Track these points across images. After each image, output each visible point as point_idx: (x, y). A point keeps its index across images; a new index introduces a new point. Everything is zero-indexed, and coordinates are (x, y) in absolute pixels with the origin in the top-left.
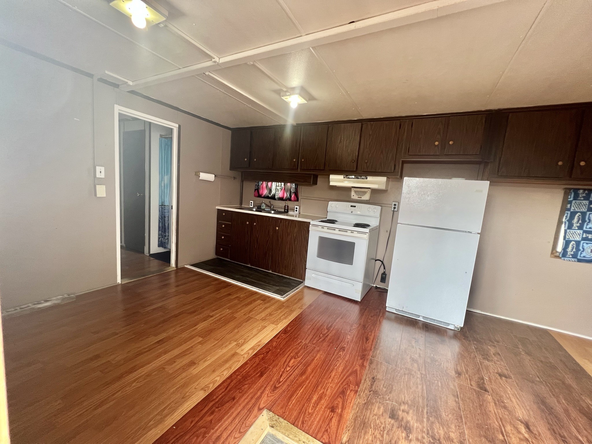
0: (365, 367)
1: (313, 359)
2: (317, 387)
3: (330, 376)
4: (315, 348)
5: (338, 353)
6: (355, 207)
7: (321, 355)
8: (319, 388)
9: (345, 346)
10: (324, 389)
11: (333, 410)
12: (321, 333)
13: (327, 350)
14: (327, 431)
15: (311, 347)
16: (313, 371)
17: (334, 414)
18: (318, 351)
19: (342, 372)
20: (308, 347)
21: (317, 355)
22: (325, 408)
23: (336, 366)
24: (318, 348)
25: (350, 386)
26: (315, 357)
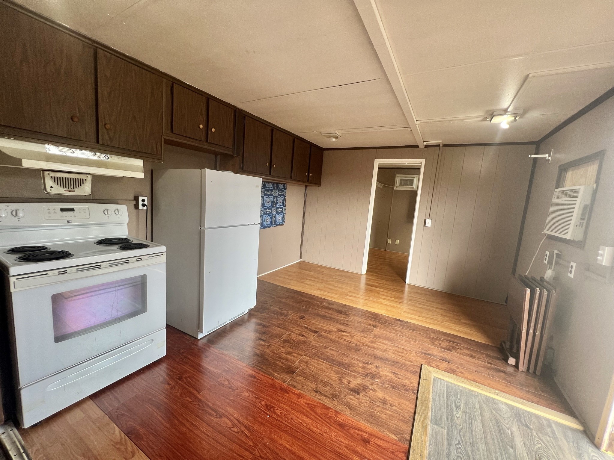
0: (300, 393)
1: (290, 451)
2: (339, 453)
3: (319, 435)
4: (265, 445)
5: (278, 415)
6: (73, 210)
7: (281, 438)
8: (341, 451)
9: (263, 403)
10: (340, 445)
11: (366, 441)
12: (230, 429)
13: (271, 428)
14: (393, 453)
15: (262, 451)
16: (314, 456)
17: (372, 441)
18: (272, 440)
19: (312, 419)
20: (263, 456)
21: (281, 445)
22: (366, 449)
23: (301, 423)
24: (266, 440)
25: (330, 416)
26: (285, 447)
